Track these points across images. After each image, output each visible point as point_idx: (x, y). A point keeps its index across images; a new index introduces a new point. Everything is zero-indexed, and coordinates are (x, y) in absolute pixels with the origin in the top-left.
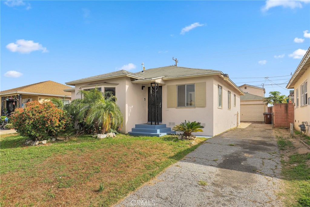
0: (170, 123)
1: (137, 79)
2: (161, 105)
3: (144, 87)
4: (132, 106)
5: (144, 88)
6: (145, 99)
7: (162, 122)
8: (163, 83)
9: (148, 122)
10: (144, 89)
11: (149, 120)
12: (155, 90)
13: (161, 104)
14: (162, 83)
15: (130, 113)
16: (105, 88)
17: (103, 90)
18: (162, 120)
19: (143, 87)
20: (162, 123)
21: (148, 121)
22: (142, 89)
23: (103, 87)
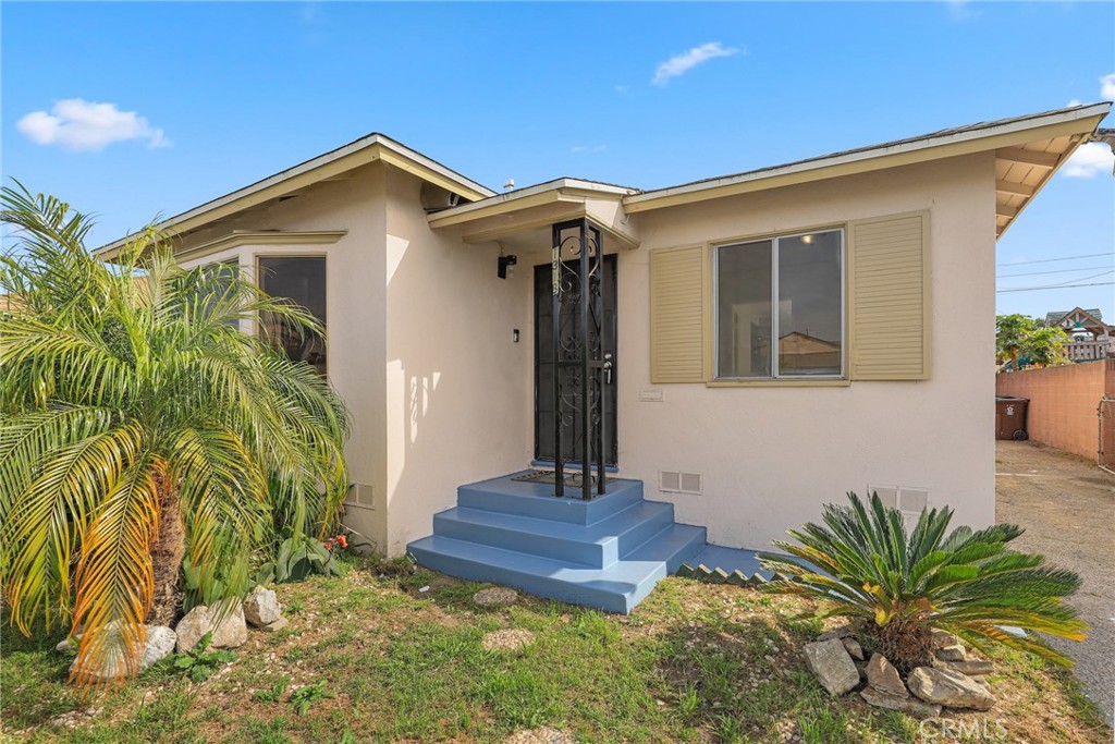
0: (669, 479)
1: (463, 201)
2: (614, 369)
3: (512, 260)
4: (436, 376)
5: (510, 268)
6: (517, 332)
7: (620, 465)
8: (625, 230)
9: (533, 464)
10: (509, 275)
11: (539, 454)
12: (579, 273)
13: (614, 360)
14: (620, 228)
15: (419, 419)
16: (263, 260)
17: (249, 274)
18: (620, 458)
19: (504, 265)
20: (618, 476)
21: (536, 458)
22: (502, 274)
23: (247, 254)
